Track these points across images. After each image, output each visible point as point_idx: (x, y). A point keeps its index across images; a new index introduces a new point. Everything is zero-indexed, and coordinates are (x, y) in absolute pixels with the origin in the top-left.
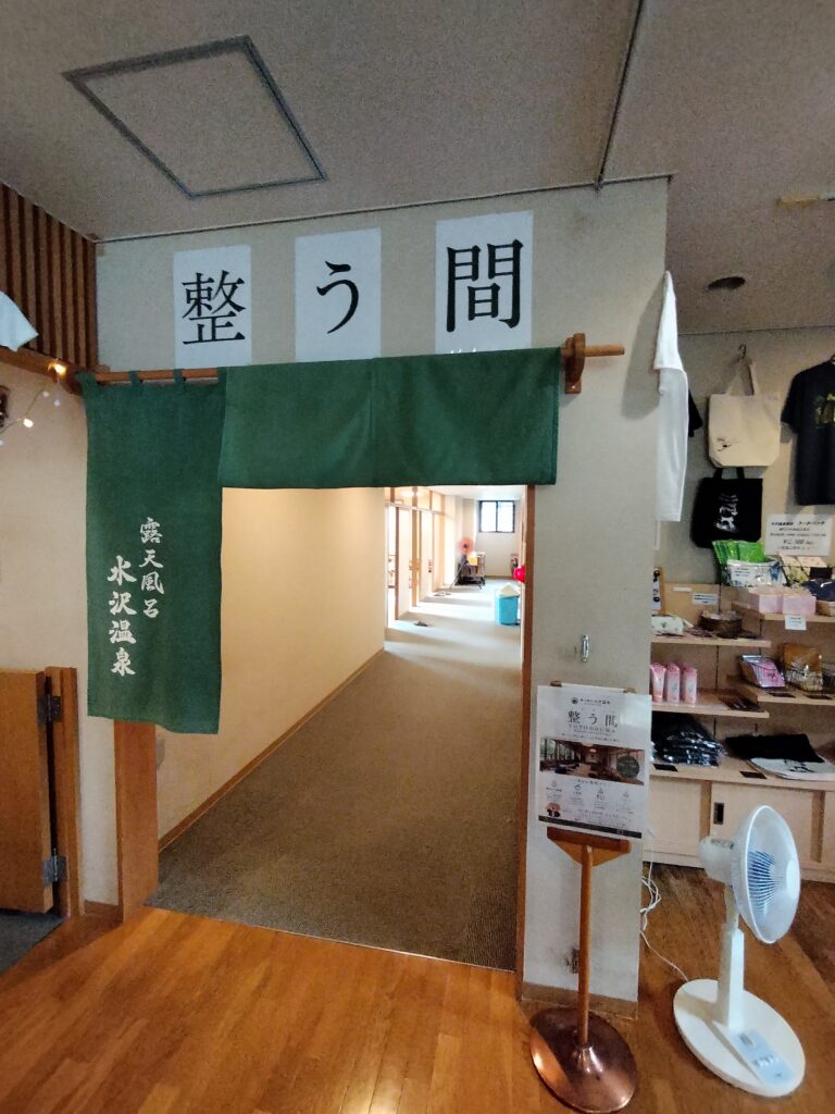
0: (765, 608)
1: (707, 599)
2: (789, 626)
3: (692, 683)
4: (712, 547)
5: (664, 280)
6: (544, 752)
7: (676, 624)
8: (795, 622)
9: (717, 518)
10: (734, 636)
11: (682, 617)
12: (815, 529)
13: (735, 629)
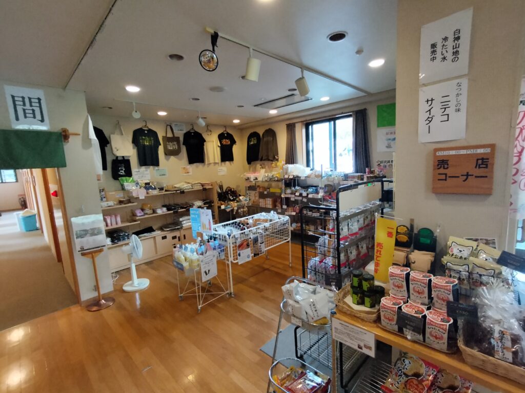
0: (135, 195)
1: (120, 195)
2: (140, 198)
3: (119, 219)
4: (118, 180)
5: (87, 116)
6: (77, 234)
7: (111, 203)
8: (142, 197)
9: (119, 171)
10: (129, 203)
11: (113, 201)
12: (146, 172)
13: (129, 201)
